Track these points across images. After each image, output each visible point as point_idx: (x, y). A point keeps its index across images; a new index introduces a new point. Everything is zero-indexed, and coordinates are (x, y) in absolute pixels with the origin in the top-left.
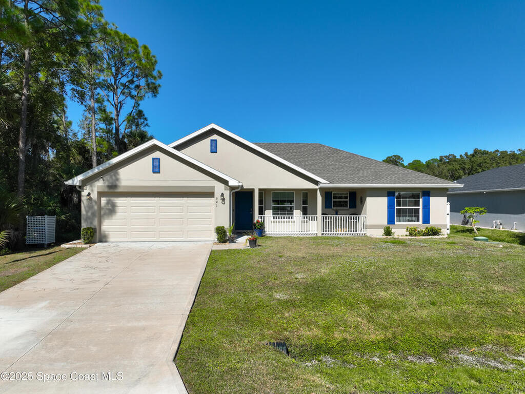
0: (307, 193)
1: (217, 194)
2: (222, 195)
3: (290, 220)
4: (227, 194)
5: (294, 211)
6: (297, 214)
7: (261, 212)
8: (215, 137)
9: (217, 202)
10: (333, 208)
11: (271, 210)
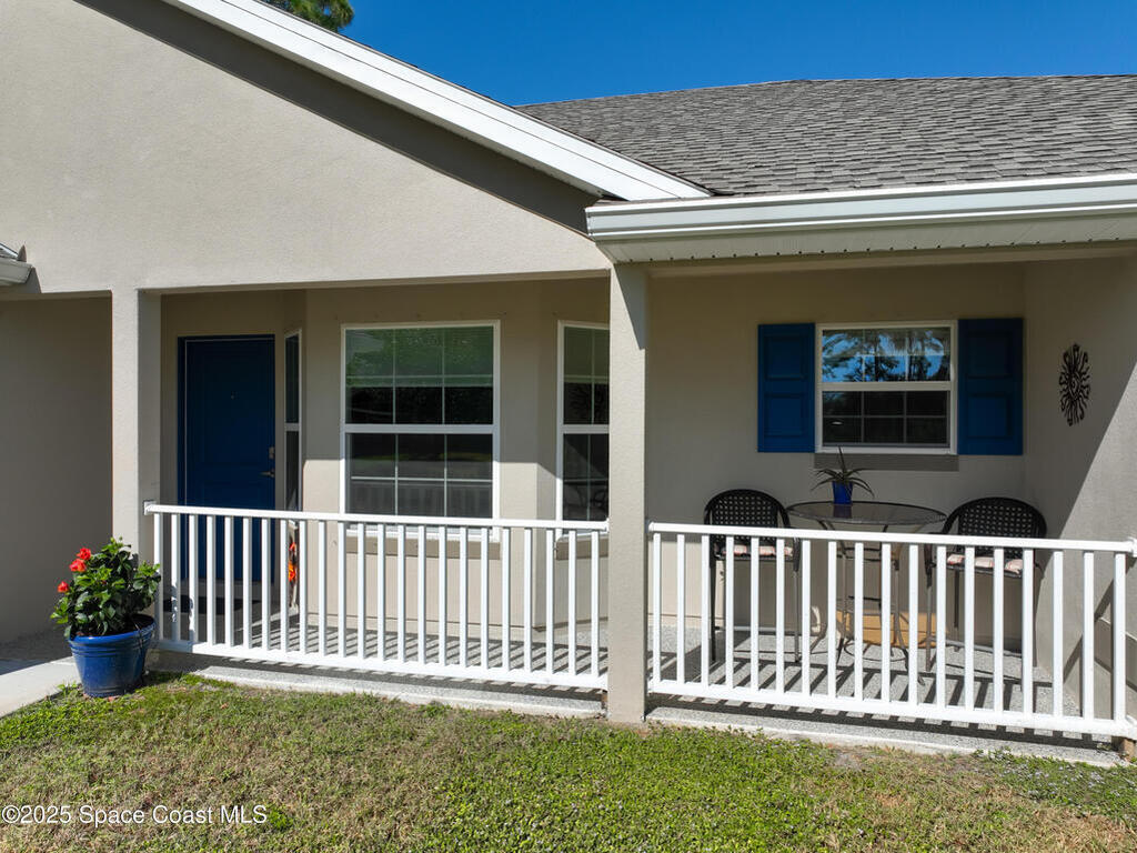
5: (497, 467)
10: (820, 448)
11: (339, 459)
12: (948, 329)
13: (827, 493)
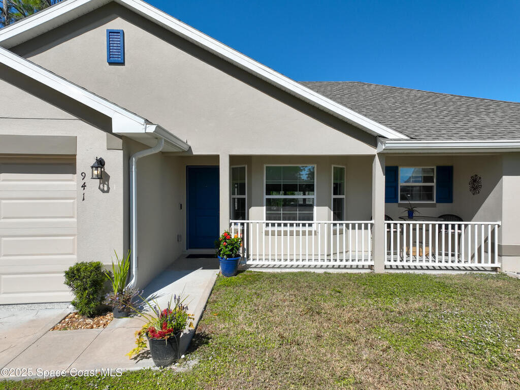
0: (342, 170)
1: (84, 162)
2: (100, 163)
3: (307, 228)
4: (115, 162)
5: (315, 208)
6: (322, 214)
7: (239, 212)
8: (118, 23)
9: (84, 186)
10: (399, 202)
11: (263, 206)
12: (433, 169)
13: (406, 214)
